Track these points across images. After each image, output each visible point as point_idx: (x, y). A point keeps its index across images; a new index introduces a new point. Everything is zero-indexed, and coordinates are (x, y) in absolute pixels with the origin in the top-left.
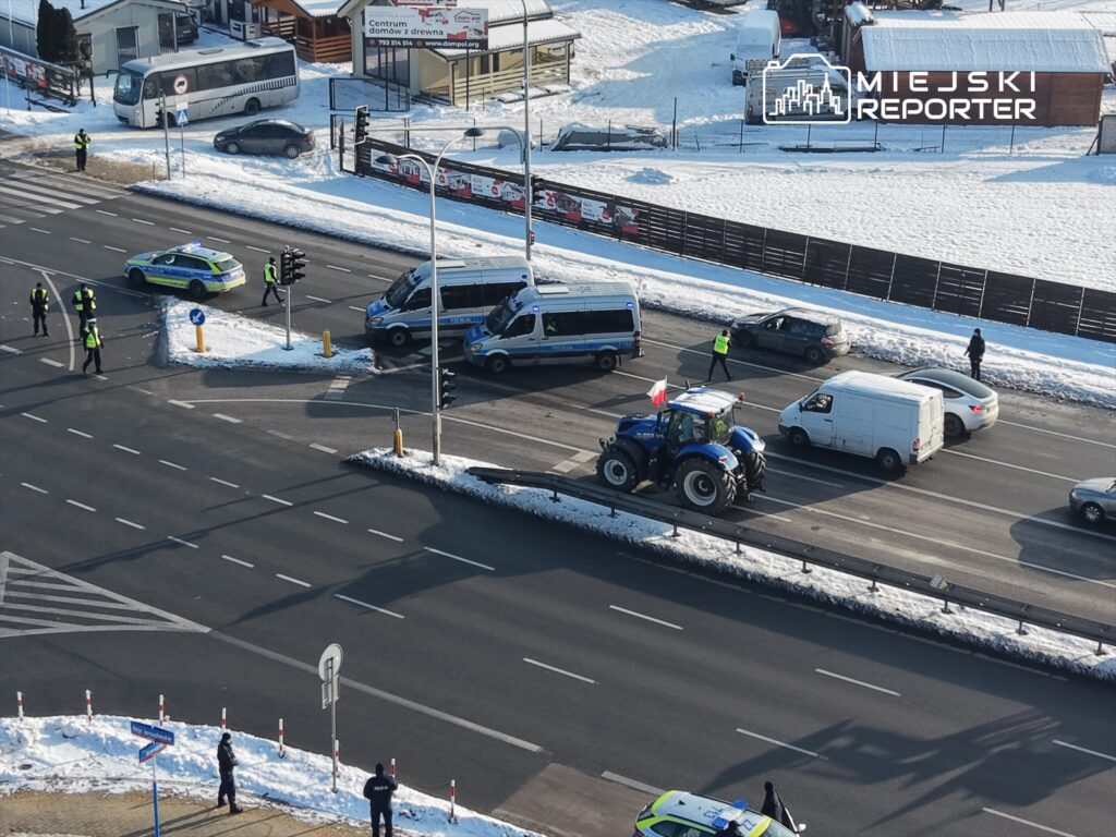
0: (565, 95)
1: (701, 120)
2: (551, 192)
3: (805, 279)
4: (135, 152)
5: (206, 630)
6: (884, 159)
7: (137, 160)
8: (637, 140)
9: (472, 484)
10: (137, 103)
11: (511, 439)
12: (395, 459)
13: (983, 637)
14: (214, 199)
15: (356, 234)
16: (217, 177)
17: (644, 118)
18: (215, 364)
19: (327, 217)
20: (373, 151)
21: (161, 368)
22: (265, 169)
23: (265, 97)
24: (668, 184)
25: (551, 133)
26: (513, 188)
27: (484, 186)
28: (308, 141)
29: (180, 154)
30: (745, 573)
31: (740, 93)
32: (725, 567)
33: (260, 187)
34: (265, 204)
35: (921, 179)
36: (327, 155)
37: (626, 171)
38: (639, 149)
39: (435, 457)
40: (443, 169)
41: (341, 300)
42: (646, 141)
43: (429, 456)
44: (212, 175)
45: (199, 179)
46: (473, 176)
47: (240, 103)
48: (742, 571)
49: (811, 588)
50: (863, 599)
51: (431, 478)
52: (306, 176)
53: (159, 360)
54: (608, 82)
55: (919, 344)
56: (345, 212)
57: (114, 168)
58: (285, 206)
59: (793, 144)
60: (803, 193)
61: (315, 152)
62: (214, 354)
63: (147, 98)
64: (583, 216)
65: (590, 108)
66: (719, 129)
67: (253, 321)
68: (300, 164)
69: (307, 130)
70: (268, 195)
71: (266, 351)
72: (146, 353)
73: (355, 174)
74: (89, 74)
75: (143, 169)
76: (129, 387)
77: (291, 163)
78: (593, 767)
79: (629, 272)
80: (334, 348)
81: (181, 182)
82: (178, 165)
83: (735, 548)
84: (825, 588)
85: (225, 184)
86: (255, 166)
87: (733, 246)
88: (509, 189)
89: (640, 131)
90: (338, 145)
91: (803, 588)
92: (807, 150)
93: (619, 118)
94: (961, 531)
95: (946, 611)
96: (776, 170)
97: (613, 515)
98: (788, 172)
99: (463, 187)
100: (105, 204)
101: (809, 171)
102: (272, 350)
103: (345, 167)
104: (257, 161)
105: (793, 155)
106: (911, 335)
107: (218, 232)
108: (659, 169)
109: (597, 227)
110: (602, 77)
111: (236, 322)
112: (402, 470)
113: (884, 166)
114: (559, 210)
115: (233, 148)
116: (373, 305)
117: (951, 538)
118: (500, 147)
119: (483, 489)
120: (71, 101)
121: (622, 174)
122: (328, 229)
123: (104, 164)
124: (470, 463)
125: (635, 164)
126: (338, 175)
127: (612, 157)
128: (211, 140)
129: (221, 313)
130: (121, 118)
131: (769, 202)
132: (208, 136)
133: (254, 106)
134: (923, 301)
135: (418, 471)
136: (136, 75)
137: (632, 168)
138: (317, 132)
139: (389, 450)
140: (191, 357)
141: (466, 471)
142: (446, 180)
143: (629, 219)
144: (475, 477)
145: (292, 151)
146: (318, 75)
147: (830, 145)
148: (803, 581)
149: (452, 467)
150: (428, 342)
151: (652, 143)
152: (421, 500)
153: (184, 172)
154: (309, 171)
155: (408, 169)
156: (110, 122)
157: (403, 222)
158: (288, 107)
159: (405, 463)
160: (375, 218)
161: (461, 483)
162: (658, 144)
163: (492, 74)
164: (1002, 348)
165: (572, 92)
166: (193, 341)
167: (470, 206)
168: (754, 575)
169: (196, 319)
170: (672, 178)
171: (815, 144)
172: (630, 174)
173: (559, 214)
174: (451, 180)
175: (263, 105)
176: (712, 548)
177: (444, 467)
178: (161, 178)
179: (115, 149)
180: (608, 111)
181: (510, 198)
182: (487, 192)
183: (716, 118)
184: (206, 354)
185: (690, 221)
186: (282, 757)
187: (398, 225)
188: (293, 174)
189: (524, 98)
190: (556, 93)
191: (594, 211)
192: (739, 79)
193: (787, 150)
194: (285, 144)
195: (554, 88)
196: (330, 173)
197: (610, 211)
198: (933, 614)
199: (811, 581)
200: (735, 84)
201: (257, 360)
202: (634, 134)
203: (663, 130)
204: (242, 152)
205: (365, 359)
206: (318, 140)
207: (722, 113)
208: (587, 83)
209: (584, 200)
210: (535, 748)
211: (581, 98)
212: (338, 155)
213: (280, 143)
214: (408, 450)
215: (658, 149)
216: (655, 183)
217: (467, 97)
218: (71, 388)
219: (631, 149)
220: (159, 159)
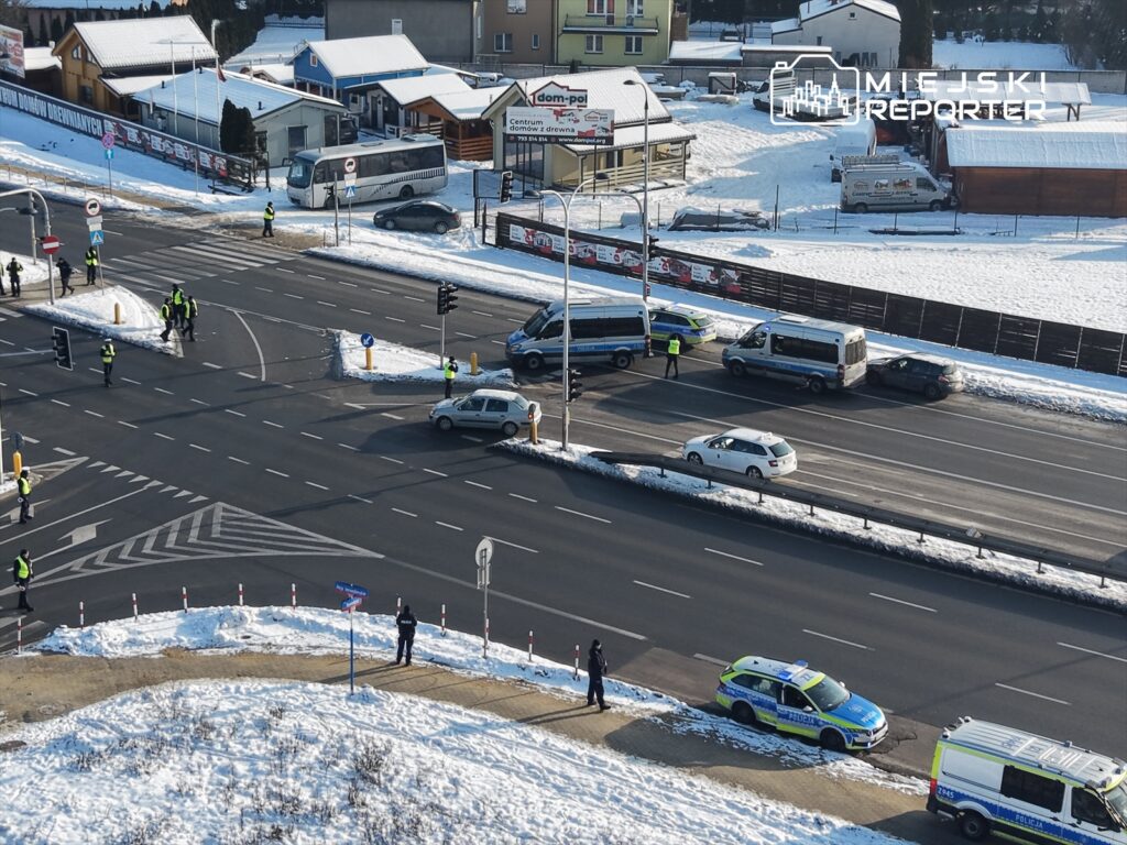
0: (681, 188)
1: (800, 210)
2: (666, 259)
3: (884, 330)
4: (307, 226)
5: (382, 556)
6: (962, 241)
7: (309, 231)
8: (743, 222)
9: (593, 464)
10: (308, 186)
11: (627, 435)
12: (531, 446)
13: (1008, 574)
14: (376, 261)
15: (498, 288)
16: (377, 245)
17: (751, 205)
18: (382, 378)
19: (473, 275)
20: (512, 226)
21: (336, 380)
22: (419, 241)
23: (417, 184)
24: (770, 257)
25: (668, 216)
26: (633, 256)
27: (608, 254)
28: (455, 219)
29: (347, 228)
30: (816, 528)
31: (838, 187)
32: (800, 524)
33: (414, 253)
34: (419, 265)
35: (994, 256)
36: (471, 232)
37: (732, 247)
38: (744, 230)
39: (564, 444)
40: (572, 241)
41: (486, 336)
42: (751, 223)
43: (560, 444)
44: (372, 244)
45: (363, 246)
46: (598, 246)
47: (396, 189)
48: (814, 526)
49: (870, 539)
50: (912, 547)
51: (561, 460)
52: (454, 247)
53: (335, 373)
54: (720, 179)
55: (978, 377)
56: (487, 272)
57: (290, 237)
58: (436, 267)
59: (882, 228)
60: (888, 266)
61: (461, 229)
62: (380, 371)
63: (317, 183)
64: (693, 278)
65: (703, 199)
66: (816, 216)
67: (412, 349)
68: (448, 239)
69: (454, 211)
70: (421, 259)
71: (424, 370)
72: (324, 370)
73: (495, 246)
74: (265, 166)
75: (315, 238)
76: (313, 394)
77: (440, 238)
78: (687, 650)
79: (731, 320)
80: (480, 370)
81: (347, 248)
82: (343, 236)
83: (809, 512)
84: (882, 540)
85: (385, 251)
86: (409, 239)
87: (822, 302)
88: (629, 256)
89: (746, 214)
90: (481, 224)
91: (863, 539)
92: (894, 232)
93: (728, 206)
94: (999, 506)
95: (980, 556)
96: (865, 248)
97: (710, 487)
98: (876, 250)
99: (589, 255)
100: (283, 264)
101: (895, 249)
102: (429, 370)
103: (487, 241)
104: (411, 235)
105: (882, 236)
106: (973, 370)
107: (379, 285)
108: (762, 245)
109: (705, 288)
110: (714, 174)
111: (398, 349)
112: (536, 454)
113: (964, 246)
114: (672, 274)
115: (390, 224)
116: (513, 335)
117: (990, 511)
118: (622, 227)
119: (603, 467)
120: (249, 188)
121: (729, 249)
122: (473, 284)
123: (281, 234)
124: (591, 449)
125: (740, 242)
126: (481, 247)
127: (719, 236)
128: (372, 220)
129: (384, 342)
130: (293, 200)
131: (858, 272)
132: (369, 216)
133: (407, 192)
134: (986, 348)
135: (550, 454)
136: (307, 163)
137: (738, 244)
138: (463, 214)
139: (525, 439)
140: (362, 373)
141: (589, 454)
142: (575, 250)
143: (733, 280)
144: (596, 459)
145: (441, 228)
146: (463, 170)
147: (915, 229)
148: (864, 534)
149: (577, 452)
150: (560, 366)
151: (756, 225)
152: (552, 475)
153: (350, 241)
154: (455, 243)
155: (542, 241)
156: (283, 204)
157: (537, 280)
158: (437, 194)
159: (539, 448)
160: (514, 277)
161: (584, 463)
162: (762, 226)
163: (616, 168)
164: (1050, 381)
165: (687, 186)
166: (363, 362)
167: (595, 272)
168: (824, 530)
169: (366, 342)
170: (772, 252)
171: (901, 228)
172: (735, 250)
173: (673, 277)
174: (580, 249)
175: (416, 192)
176: (790, 511)
177: (571, 452)
178: (330, 245)
179: (292, 224)
180: (718, 201)
181: (630, 265)
182: (610, 260)
183: (814, 207)
184: (373, 371)
185: (786, 281)
186: (444, 636)
187: (533, 282)
188: (442, 246)
189: (644, 190)
190: (673, 186)
191: (703, 274)
192: (836, 177)
193: (876, 232)
194: (436, 222)
195: (671, 182)
196: (474, 245)
197: (716, 274)
198: (969, 558)
199: (871, 534)
200: (833, 181)
201: (415, 376)
202: (741, 217)
203: (766, 215)
204: (398, 228)
205: (505, 376)
206: (463, 220)
207: (821, 203)
208: (700, 179)
209: (694, 264)
210: (641, 638)
211: (696, 190)
212: (480, 233)
213: (431, 221)
214: (541, 440)
215: (762, 230)
216: (757, 256)
217: (594, 188)
218: (263, 393)
219: (738, 230)
220: (331, 232)
